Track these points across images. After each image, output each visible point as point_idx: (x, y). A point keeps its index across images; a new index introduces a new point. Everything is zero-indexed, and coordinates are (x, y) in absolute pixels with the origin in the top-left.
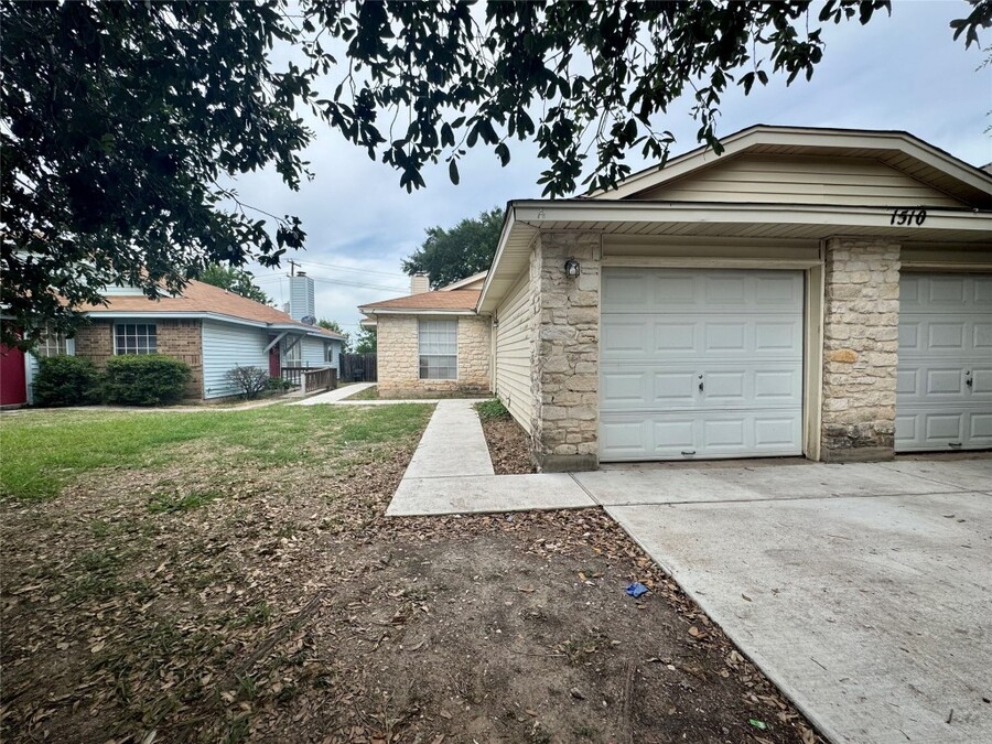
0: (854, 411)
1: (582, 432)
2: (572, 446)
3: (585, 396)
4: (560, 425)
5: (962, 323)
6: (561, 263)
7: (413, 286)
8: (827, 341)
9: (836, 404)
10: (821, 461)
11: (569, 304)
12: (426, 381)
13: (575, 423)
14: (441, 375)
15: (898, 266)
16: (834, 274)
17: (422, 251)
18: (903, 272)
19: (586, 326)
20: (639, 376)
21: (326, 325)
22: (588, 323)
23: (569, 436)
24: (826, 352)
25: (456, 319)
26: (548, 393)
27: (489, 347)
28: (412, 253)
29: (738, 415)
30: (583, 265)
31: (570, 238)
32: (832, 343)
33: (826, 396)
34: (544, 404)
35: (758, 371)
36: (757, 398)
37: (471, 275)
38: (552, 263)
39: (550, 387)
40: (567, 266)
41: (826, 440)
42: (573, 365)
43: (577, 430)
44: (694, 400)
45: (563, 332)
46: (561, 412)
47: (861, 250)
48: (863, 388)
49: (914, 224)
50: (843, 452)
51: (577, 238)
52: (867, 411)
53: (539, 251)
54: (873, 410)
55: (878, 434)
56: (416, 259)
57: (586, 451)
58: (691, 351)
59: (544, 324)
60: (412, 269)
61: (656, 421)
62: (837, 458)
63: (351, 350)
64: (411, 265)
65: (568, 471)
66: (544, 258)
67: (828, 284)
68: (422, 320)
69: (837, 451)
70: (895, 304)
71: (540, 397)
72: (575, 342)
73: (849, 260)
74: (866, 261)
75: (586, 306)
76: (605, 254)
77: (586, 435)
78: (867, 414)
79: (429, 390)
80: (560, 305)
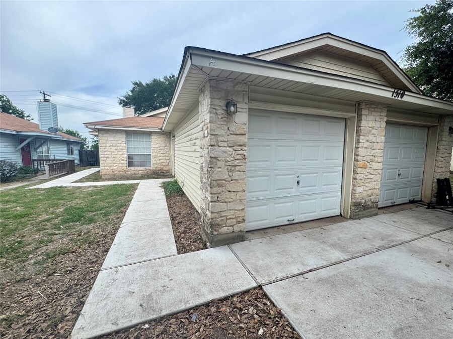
0: (365, 192)
1: (236, 218)
2: (230, 228)
3: (239, 194)
4: (223, 215)
5: (399, 148)
6: (223, 103)
7: (124, 113)
8: (356, 157)
9: (359, 190)
10: (350, 218)
11: (228, 133)
12: (132, 169)
13: (232, 212)
14: (141, 166)
15: (385, 119)
16: (362, 121)
17: (131, 94)
18: (388, 123)
19: (239, 148)
20: (267, 178)
21: (70, 133)
22: (241, 146)
23: (228, 221)
24: (355, 163)
25: (150, 134)
26: (215, 194)
27: (170, 149)
28: (124, 95)
29: (314, 197)
30: (238, 105)
31: (229, 86)
32: (359, 158)
33: (354, 186)
34: (211, 202)
35: (324, 173)
36: (323, 187)
37: (159, 108)
38: (217, 102)
39: (215, 190)
40: (228, 105)
41: (353, 208)
42: (231, 174)
43: (233, 217)
44: (294, 190)
45: (225, 152)
46: (223, 206)
47: (373, 109)
48: (369, 180)
49: (399, 98)
50: (360, 213)
51: (234, 86)
52: (370, 192)
53: (207, 93)
54: (371, 191)
55: (373, 203)
56: (126, 98)
57: (239, 229)
58: (293, 162)
59: (212, 146)
60: (125, 103)
61: (275, 204)
62: (357, 217)
63: (88, 147)
64: (124, 101)
65: (228, 244)
66: (212, 98)
67: (358, 126)
68: (128, 134)
69: (357, 213)
70: (383, 138)
71: (208, 195)
72: (232, 159)
73: (368, 115)
74: (374, 116)
75: (240, 134)
76: (251, 100)
77: (239, 220)
78: (370, 194)
79: (135, 174)
80: (223, 132)
